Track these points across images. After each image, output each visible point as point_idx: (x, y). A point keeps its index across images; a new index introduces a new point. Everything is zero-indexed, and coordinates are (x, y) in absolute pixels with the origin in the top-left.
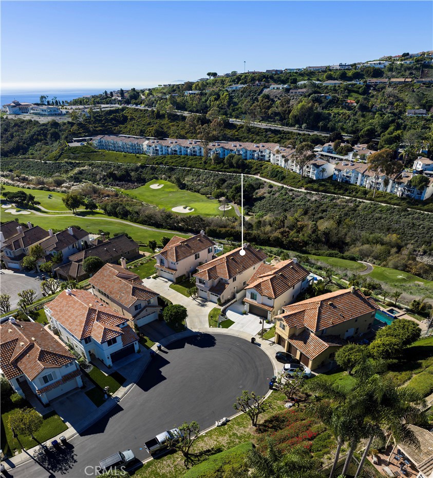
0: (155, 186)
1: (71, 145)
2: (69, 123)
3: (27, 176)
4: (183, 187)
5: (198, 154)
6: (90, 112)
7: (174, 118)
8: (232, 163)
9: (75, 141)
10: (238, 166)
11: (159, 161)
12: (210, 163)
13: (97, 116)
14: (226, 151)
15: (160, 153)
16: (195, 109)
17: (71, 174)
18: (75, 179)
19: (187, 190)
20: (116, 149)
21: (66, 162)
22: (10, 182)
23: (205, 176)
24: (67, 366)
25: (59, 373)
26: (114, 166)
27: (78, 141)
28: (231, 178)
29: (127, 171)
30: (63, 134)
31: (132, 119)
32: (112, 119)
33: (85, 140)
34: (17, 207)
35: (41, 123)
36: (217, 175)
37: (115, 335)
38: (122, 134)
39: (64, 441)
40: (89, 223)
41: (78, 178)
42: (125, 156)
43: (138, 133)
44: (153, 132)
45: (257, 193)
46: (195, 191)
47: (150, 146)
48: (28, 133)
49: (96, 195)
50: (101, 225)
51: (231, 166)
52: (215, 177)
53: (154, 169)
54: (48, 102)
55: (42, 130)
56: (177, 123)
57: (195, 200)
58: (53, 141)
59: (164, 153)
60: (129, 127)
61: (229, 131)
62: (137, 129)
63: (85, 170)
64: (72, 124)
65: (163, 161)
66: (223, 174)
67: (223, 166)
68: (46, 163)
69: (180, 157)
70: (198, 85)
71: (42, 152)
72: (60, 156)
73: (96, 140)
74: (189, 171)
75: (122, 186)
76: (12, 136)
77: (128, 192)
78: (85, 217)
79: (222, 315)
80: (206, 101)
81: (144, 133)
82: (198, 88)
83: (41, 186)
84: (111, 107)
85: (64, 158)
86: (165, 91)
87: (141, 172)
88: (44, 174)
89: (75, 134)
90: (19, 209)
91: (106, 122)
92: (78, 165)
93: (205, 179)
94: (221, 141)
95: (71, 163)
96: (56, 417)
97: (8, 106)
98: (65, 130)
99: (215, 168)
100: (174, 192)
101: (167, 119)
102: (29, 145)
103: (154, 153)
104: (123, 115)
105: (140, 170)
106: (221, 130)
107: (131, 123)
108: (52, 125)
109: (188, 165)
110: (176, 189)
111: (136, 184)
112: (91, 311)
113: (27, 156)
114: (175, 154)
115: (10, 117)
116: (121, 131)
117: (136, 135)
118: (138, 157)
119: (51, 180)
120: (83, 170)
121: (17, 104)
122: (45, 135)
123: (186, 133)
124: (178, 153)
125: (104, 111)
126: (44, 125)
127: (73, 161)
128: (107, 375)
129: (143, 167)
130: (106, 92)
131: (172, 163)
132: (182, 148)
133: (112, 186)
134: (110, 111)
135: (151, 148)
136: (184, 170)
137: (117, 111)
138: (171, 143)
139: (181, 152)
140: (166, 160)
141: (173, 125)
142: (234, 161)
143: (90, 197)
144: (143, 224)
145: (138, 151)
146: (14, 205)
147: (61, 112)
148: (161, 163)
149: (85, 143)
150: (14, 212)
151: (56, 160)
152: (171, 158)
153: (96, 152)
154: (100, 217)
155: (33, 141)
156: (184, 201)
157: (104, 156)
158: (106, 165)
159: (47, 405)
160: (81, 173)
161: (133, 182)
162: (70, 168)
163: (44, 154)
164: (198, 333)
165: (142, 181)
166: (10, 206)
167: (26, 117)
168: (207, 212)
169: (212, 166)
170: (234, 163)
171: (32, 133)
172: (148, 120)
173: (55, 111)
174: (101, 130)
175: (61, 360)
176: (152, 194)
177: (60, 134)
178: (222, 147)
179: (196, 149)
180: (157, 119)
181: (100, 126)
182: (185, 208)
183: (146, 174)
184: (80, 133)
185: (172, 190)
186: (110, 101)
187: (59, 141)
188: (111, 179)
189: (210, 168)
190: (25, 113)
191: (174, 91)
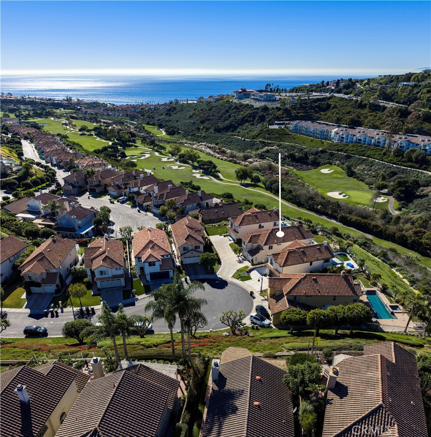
0: (325, 171)
1: (271, 127)
2: (277, 108)
3: (226, 150)
4: (351, 174)
5: (381, 145)
6: (298, 100)
7: (376, 108)
8: (411, 157)
9: (276, 124)
10: (417, 161)
11: (340, 148)
12: (389, 155)
13: (304, 103)
14: (411, 144)
15: (345, 140)
16: (402, 101)
17: (259, 152)
18: (260, 156)
19: (354, 178)
20: (308, 133)
21: (260, 141)
22: (212, 153)
23: (377, 167)
24: (117, 269)
25: (111, 272)
26: (298, 149)
27: (278, 124)
28: (403, 171)
29: (306, 154)
30: (268, 117)
31: (335, 107)
32: (316, 106)
33: (283, 124)
34: (203, 173)
35: (255, 107)
36: (390, 168)
37: (154, 260)
38: (320, 120)
39: (93, 309)
40: (246, 193)
41: (263, 156)
42: (312, 141)
43: (334, 120)
44: (348, 120)
45: (422, 191)
46: (361, 180)
47: (337, 133)
48: (242, 114)
49: (270, 171)
50: (255, 196)
51: (410, 160)
52: (387, 170)
53: (332, 155)
54: (271, 89)
55: (253, 113)
56: (377, 113)
57: (355, 188)
58: (258, 123)
59: (348, 140)
60: (329, 114)
61: (428, 124)
62: (335, 117)
63: (273, 149)
64: (278, 109)
65: (344, 148)
66: (397, 167)
67: (401, 160)
68: (244, 140)
69: (362, 146)
70: (417, 76)
71: (246, 131)
72: (257, 136)
73: (292, 125)
74: (364, 160)
75: (295, 167)
76: (230, 116)
77: (298, 173)
78: (247, 188)
79: (247, 272)
80: (418, 93)
81: (340, 121)
82: (416, 79)
83: (231, 159)
84: (320, 96)
85: (261, 138)
86: (381, 81)
87: (319, 156)
88: (239, 149)
89: (278, 119)
90: (203, 174)
91: (309, 109)
92: (269, 144)
93: (376, 170)
94: (414, 134)
95: (264, 142)
96: (99, 297)
97: (236, 92)
98: (271, 114)
99: (392, 160)
100: (340, 178)
101: (368, 109)
102: (239, 124)
103: (339, 140)
104: (327, 103)
105: (320, 154)
106: (420, 123)
107: (332, 111)
108: (262, 109)
109: (367, 155)
110: (345, 175)
111: (310, 167)
112: (151, 242)
113: (234, 133)
114: (359, 143)
115: (235, 101)
116: (320, 118)
117: (332, 123)
118: (323, 143)
119: (241, 154)
120: (271, 149)
121: (244, 91)
122: (254, 118)
123: (381, 124)
124: (362, 142)
125: (311, 99)
126: (257, 109)
127: (266, 141)
128: (142, 285)
129: (322, 152)
130: (323, 82)
131: (352, 151)
132: (367, 138)
133: (288, 165)
134: (318, 99)
135: (338, 135)
136: (360, 159)
137: (324, 99)
138: (358, 133)
139: (365, 141)
140: (347, 148)
141: (371, 115)
142: (414, 156)
143: (264, 173)
144: (288, 201)
145: (325, 136)
146: (201, 171)
147: (276, 98)
148: (341, 150)
149: (283, 127)
150: (198, 176)
151: (253, 139)
152: (353, 146)
153: (289, 134)
154: (258, 190)
155: (243, 121)
156: (344, 187)
157: (294, 139)
158: (292, 147)
159: (99, 290)
160: (268, 151)
161: (307, 164)
162: (262, 147)
163: (247, 133)
164: (221, 278)
165: (316, 164)
166: (198, 171)
167: (246, 102)
168: (359, 201)
169: (390, 158)
170: (413, 157)
171: (245, 115)
172: (349, 109)
173: (270, 97)
174: (302, 116)
175: (114, 264)
176: (318, 177)
177: (267, 117)
178: (408, 141)
179: (381, 140)
180: (358, 108)
181: (302, 112)
182: (340, 194)
183: (323, 158)
184: (283, 118)
185: (339, 176)
186: (324, 90)
187: (263, 124)
188: (290, 159)
189: (387, 160)
190: (247, 98)
191: (392, 81)
